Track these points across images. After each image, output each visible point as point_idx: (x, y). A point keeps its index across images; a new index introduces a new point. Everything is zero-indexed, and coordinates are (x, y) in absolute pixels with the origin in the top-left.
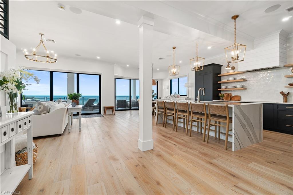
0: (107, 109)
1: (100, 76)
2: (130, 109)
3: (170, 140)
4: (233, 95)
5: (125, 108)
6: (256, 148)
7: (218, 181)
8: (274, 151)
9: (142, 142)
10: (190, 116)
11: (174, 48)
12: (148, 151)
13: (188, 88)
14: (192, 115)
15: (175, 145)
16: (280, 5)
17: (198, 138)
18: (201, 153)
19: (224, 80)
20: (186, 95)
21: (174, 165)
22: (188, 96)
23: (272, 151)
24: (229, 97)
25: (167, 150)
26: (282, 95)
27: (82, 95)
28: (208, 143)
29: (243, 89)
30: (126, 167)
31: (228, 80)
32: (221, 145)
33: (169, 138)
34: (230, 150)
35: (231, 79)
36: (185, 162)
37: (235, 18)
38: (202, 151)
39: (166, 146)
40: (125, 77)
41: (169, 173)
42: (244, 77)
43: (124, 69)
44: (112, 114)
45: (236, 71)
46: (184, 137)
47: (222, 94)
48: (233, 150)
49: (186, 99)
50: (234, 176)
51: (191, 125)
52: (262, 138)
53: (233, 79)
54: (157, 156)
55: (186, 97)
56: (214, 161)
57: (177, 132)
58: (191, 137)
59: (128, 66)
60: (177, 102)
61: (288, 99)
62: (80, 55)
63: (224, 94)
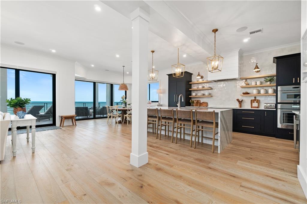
0: (65, 119)
1: (54, 76)
2: (95, 118)
3: (159, 150)
4: (201, 102)
5: (87, 117)
6: (232, 148)
7: (227, 185)
8: (245, 149)
9: (138, 156)
10: (175, 123)
11: (153, 52)
12: (144, 165)
13: (159, 94)
14: (178, 122)
15: (167, 154)
16: (247, 28)
17: (184, 144)
18: (197, 159)
19: (194, 87)
20: (158, 102)
21: (180, 177)
22: (159, 102)
23: (243, 148)
24: (198, 103)
25: (162, 161)
26: (238, 102)
27: (31, 101)
28: (195, 148)
29: (210, 96)
30: (130, 191)
31: (197, 88)
32: (207, 149)
33: (157, 147)
34: (216, 153)
35: (200, 87)
36: (188, 171)
37: (215, 31)
38: (196, 157)
39: (159, 157)
40: (87, 79)
41: (181, 187)
42: (211, 86)
43: (88, 69)
44: (72, 124)
45: (205, 80)
46: (171, 145)
47: (193, 101)
48: (219, 152)
49: (158, 106)
50: (234, 177)
51: (172, 131)
52: (232, 138)
53: (202, 87)
54: (156, 170)
55: (158, 103)
56: (210, 165)
57: (161, 140)
58: (177, 144)
59: (93, 66)
60: (160, 109)
61: (242, 106)
62: (23, 44)
63: (194, 101)
